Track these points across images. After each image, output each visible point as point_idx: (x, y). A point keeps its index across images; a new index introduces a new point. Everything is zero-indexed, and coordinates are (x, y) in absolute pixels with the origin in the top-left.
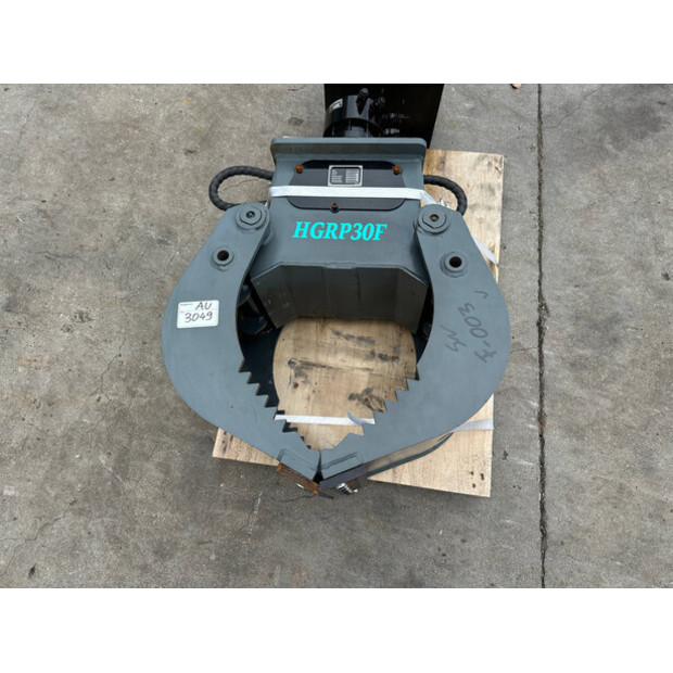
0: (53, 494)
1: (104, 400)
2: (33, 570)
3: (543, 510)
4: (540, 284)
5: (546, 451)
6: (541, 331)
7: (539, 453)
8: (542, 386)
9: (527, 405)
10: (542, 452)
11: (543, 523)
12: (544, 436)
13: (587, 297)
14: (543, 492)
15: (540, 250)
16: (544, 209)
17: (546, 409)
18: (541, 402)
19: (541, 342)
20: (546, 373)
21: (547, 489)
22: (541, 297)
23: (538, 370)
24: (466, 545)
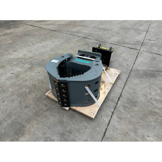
0: (16, 92)
1: (34, 83)
2: (4, 101)
3: (106, 130)
4: (122, 92)
5: (112, 119)
6: (119, 99)
7: (110, 119)
8: (115, 108)
9: (111, 110)
10: (111, 119)
11: (105, 133)
12: (112, 116)
13: (131, 97)
14: (108, 126)
15: (124, 87)
16: (127, 82)
17: (115, 112)
18: (114, 110)
19: (118, 101)
20: (117, 106)
21: (109, 126)
22: (121, 94)
23: (116, 105)
24: (85, 130)
